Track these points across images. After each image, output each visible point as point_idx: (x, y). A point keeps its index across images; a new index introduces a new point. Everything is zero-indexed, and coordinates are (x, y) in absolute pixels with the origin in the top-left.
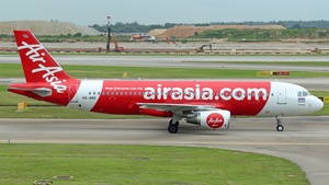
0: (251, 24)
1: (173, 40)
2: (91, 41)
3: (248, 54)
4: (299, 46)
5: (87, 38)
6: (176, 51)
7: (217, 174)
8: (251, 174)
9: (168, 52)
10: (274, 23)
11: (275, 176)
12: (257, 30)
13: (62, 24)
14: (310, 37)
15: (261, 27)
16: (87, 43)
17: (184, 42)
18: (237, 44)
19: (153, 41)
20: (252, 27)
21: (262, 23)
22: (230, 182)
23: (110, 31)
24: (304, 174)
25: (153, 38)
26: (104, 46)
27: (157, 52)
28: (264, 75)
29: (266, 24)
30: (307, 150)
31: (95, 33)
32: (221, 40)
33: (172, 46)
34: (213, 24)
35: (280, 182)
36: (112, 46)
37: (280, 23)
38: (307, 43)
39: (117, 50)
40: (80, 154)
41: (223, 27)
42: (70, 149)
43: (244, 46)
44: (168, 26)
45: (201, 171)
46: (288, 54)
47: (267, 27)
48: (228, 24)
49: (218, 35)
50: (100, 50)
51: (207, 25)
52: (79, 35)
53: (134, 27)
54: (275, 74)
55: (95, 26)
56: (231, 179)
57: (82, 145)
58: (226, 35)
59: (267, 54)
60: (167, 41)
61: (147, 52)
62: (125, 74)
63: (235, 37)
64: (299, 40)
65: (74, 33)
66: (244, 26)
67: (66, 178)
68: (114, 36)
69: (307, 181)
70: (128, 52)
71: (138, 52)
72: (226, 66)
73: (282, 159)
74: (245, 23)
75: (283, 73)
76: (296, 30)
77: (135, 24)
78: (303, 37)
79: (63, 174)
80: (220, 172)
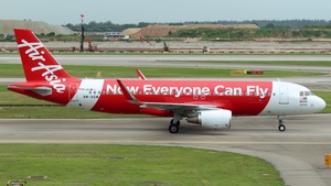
0: (225, 23)
1: (147, 39)
2: (65, 41)
3: (222, 53)
4: (272, 45)
5: (60, 38)
6: (150, 50)
7: (191, 173)
8: (225, 173)
9: (142, 51)
10: (248, 22)
11: (250, 175)
12: (231, 29)
13: (35, 23)
14: (283, 36)
15: (235, 27)
16: (60, 43)
17: (158, 41)
18: (211, 44)
19: (127, 40)
20: (226, 26)
21: (235, 23)
22: (204, 181)
23: (83, 30)
24: (278, 173)
25: (127, 37)
26: (78, 45)
27: (131, 51)
28: (238, 74)
29: (240, 23)
30: (281, 149)
31: (68, 32)
32: (195, 39)
33: (146, 45)
34: (186, 23)
35: (254, 181)
36: (86, 45)
37: (254, 22)
38: (280, 42)
39: (91, 50)
40: (55, 154)
41: (197, 26)
42: (44, 149)
43: (218, 45)
44: (142, 25)
45: (175, 171)
46: (261, 53)
47: (241, 26)
48: (202, 23)
49: (192, 34)
50: (74, 49)
51: (181, 24)
52: (52, 34)
53: (108, 27)
54: (249, 73)
55: (69, 26)
56: (205, 178)
57: (55, 145)
58: (200, 34)
59: (241, 53)
60: (141, 40)
61: (121, 51)
62: (99, 74)
63: (209, 36)
64: (273, 39)
65: (46, 32)
66: (218, 26)
67: (40, 178)
68: (88, 35)
69: (281, 180)
70: (101, 51)
71: (112, 51)
72: (200, 65)
73: (256, 158)
74: (219, 22)
75: (257, 73)
76: (270, 30)
77: (109, 23)
78: (276, 36)
79: (37, 174)
80: (195, 171)
